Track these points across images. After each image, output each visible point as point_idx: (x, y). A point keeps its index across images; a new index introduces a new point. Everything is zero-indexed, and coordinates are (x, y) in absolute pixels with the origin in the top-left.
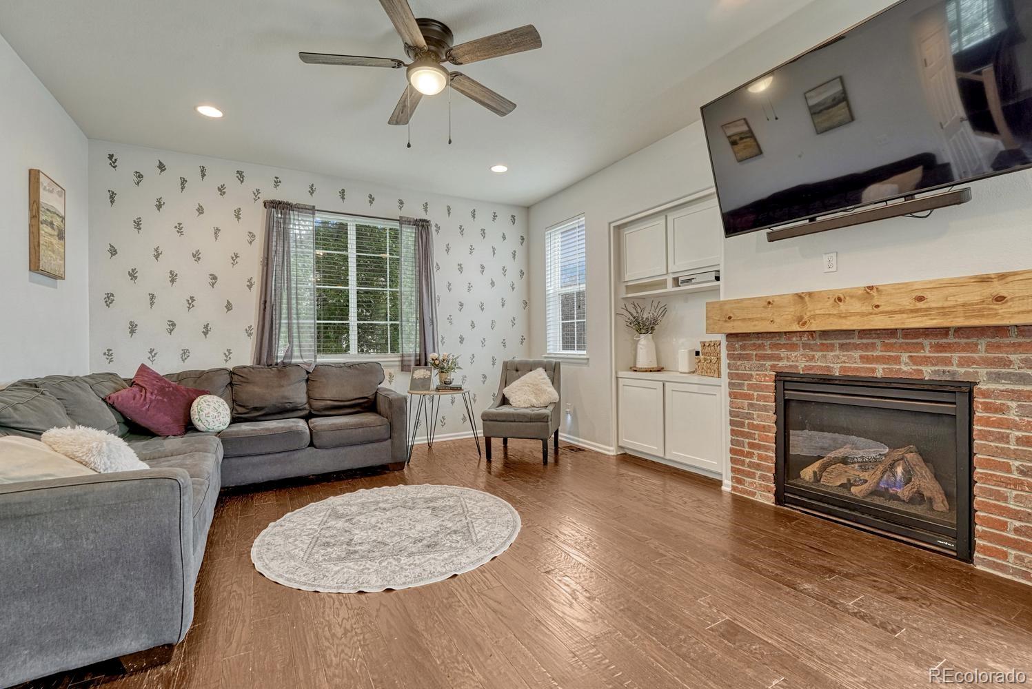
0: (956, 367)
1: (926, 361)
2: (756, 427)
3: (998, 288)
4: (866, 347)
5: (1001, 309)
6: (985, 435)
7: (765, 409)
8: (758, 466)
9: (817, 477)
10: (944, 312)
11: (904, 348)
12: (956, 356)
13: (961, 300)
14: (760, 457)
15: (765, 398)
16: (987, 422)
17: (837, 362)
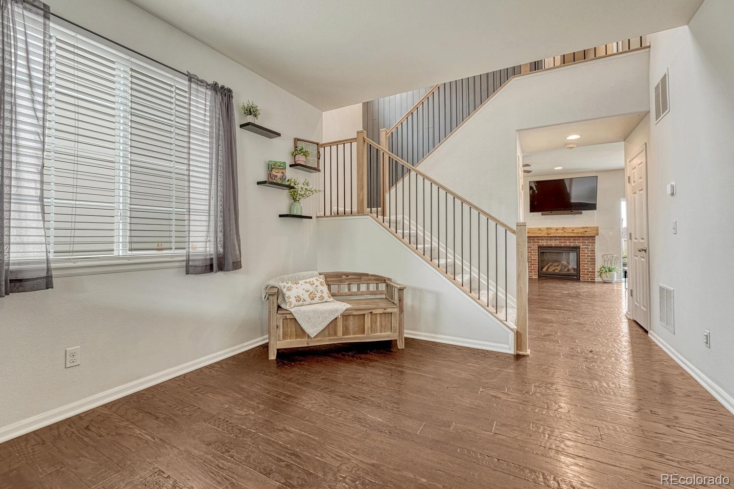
0: (577, 243)
1: (572, 242)
2: (533, 260)
3: (586, 230)
4: (560, 240)
5: (586, 233)
6: (582, 256)
7: (535, 255)
8: (533, 269)
9: (547, 270)
10: (577, 233)
11: (568, 240)
12: (577, 241)
13: (580, 231)
14: (534, 267)
15: (535, 252)
16: (582, 253)
17: (553, 243)
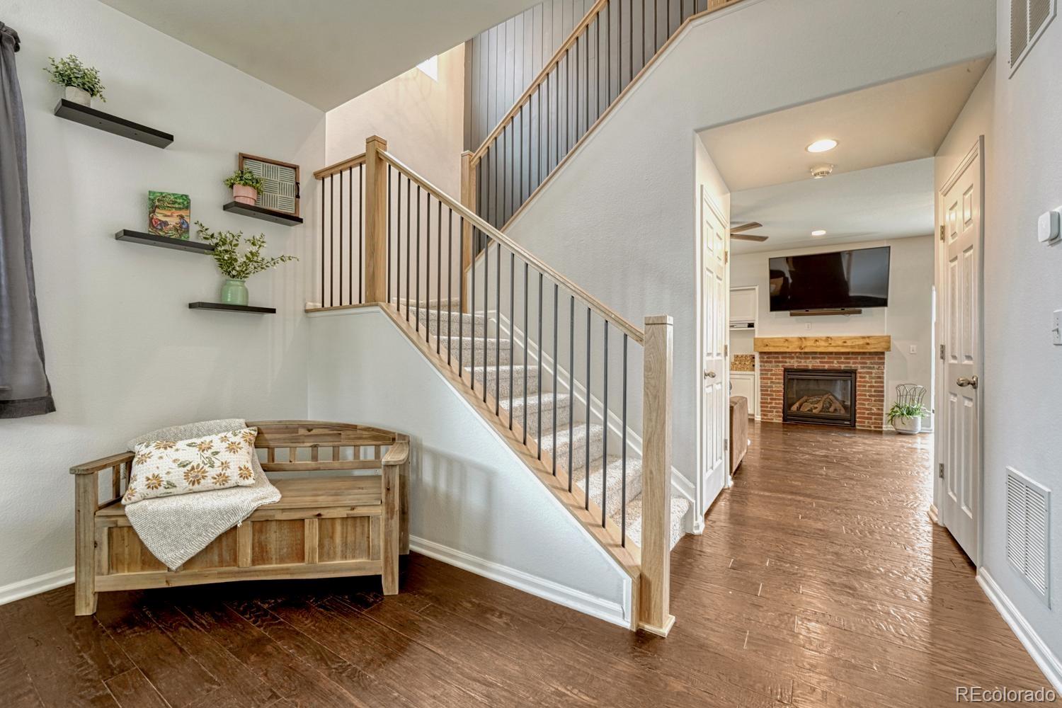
0: (852, 365)
1: (842, 363)
2: (775, 391)
3: (868, 341)
4: (822, 358)
5: (868, 347)
6: (859, 386)
7: (779, 383)
8: (774, 408)
9: (799, 409)
10: (852, 347)
11: (835, 358)
12: (852, 361)
13: (857, 343)
14: (776, 403)
15: (779, 379)
16: (860, 382)
17: (810, 364)
